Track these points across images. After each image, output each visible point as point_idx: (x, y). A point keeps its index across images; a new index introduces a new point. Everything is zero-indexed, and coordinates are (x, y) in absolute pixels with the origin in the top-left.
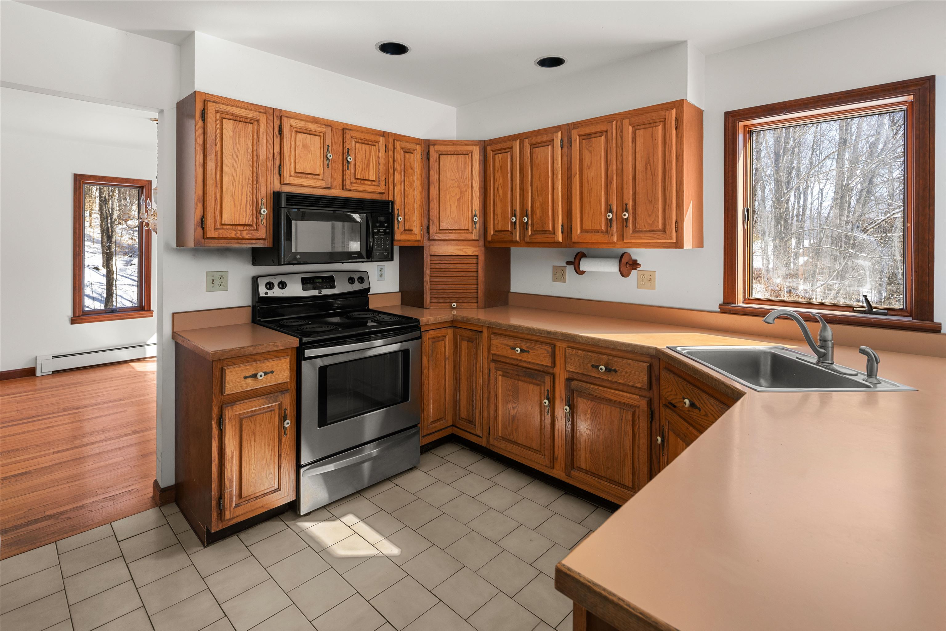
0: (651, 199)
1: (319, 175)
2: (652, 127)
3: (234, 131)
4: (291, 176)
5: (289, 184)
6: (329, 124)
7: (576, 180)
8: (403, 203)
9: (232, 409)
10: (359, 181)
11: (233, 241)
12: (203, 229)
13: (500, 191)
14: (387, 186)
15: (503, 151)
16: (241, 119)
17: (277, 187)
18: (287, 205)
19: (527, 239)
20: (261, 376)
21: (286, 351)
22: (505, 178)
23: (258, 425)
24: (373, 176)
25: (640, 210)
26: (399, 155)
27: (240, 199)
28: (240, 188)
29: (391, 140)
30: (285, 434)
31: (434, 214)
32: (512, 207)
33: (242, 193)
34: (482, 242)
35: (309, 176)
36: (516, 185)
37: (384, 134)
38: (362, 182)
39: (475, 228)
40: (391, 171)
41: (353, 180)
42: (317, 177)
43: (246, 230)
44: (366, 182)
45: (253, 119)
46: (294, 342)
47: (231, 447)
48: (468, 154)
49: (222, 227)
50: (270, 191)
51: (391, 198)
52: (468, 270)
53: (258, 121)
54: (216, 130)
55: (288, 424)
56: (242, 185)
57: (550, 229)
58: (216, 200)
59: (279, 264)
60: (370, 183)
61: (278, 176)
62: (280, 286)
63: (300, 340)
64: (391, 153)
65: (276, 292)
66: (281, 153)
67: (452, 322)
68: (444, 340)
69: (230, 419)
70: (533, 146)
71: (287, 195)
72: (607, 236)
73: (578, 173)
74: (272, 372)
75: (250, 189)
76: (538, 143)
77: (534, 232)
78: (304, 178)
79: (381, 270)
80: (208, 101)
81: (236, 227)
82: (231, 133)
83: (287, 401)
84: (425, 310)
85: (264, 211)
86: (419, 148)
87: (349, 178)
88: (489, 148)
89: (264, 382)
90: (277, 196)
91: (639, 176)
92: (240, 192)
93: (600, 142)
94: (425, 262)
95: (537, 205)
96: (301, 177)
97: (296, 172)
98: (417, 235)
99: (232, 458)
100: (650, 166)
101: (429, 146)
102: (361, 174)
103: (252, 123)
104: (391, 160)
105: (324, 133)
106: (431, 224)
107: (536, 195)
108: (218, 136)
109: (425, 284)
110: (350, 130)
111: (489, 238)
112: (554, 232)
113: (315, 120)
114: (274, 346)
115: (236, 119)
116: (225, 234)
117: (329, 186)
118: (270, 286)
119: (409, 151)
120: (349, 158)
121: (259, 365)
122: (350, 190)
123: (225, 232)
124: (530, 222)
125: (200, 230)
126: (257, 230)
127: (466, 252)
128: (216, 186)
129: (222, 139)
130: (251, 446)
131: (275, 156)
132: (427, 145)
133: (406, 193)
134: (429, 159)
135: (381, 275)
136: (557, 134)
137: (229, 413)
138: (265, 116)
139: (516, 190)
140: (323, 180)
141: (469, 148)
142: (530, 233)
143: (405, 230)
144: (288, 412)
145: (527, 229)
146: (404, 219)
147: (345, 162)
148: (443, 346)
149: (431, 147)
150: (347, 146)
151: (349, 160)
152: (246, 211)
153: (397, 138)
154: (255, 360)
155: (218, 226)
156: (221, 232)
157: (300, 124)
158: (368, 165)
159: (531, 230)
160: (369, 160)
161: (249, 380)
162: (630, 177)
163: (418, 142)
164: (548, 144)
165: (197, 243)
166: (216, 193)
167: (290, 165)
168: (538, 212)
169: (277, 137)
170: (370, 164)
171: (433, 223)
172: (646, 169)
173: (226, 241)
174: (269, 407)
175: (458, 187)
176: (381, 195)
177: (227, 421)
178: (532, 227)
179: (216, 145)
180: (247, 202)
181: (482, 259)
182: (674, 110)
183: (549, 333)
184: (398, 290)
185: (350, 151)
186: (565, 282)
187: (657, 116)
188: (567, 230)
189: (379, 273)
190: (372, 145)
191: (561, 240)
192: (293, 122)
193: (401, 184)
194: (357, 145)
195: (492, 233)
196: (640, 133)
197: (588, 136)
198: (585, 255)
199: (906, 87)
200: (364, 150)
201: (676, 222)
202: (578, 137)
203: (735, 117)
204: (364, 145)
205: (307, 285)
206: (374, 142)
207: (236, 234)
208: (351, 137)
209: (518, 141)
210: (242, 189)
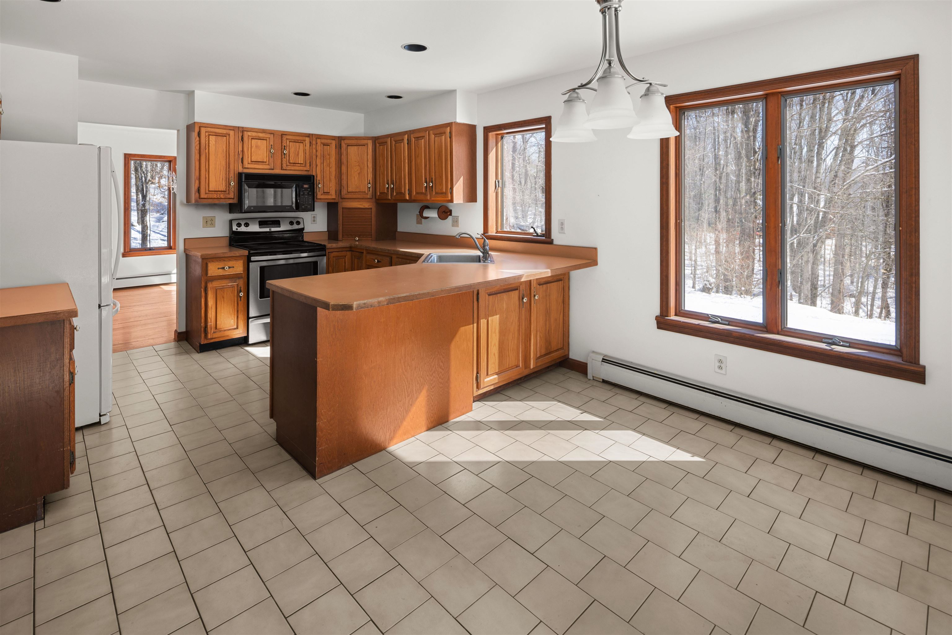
1: (266, 162)
2: (441, 136)
3: (216, 141)
4: (248, 164)
5: (248, 168)
6: (272, 133)
7: (413, 163)
8: (322, 176)
9: (212, 283)
10: (292, 164)
11: (215, 200)
12: (199, 193)
13: (382, 168)
14: (311, 167)
15: (383, 144)
16: (220, 135)
17: (241, 170)
18: (245, 180)
20: (227, 268)
21: (241, 257)
22: (384, 161)
23: (225, 293)
24: (301, 160)
25: (437, 182)
26: (319, 148)
27: (219, 178)
29: (314, 139)
30: (241, 300)
31: (344, 183)
32: (387, 179)
33: (220, 174)
34: (374, 200)
35: (260, 163)
36: (388, 165)
37: (309, 135)
38: (294, 165)
39: (370, 191)
40: (314, 157)
41: (288, 164)
42: (264, 163)
43: (223, 194)
44: (297, 165)
45: (227, 134)
46: (246, 252)
47: (211, 303)
48: (365, 146)
49: (209, 192)
50: (236, 172)
51: (314, 174)
52: (367, 217)
53: (229, 135)
54: (206, 141)
55: (241, 294)
56: (220, 170)
57: (403, 192)
58: (206, 178)
59: (242, 212)
60: (299, 165)
61: (241, 164)
62: (246, 225)
63: (249, 252)
64: (314, 146)
65: (243, 229)
66: (243, 151)
68: (344, 258)
69: (211, 288)
70: (395, 142)
71: (245, 175)
72: (425, 196)
74: (233, 267)
75: (224, 172)
76: (397, 140)
78: (256, 164)
79: (314, 217)
80: (202, 127)
81: (217, 192)
82: (213, 142)
83: (241, 283)
84: (339, 242)
85: (232, 184)
86: (334, 142)
87: (285, 162)
88: (376, 141)
89: (228, 272)
90: (240, 175)
91: (437, 163)
93: (422, 142)
94: (339, 212)
95: (398, 177)
96: (255, 164)
97: (251, 161)
98: (333, 196)
99: (212, 308)
100: (440, 157)
101: (341, 140)
102: (293, 160)
103: (226, 136)
104: (314, 151)
105: (269, 138)
106: (342, 189)
107: (397, 171)
108: (207, 145)
109: (339, 226)
110: (286, 135)
111: (377, 197)
112: (405, 195)
113: (264, 131)
114: (234, 254)
115: (216, 135)
116: (211, 196)
117: (273, 168)
118: (239, 225)
119: (327, 144)
120: (284, 151)
121: (226, 263)
122: (286, 170)
123: (211, 195)
124: (394, 188)
125: (197, 194)
126: (229, 194)
127: (364, 206)
128: (206, 171)
129: (209, 146)
130: (222, 304)
131: (240, 153)
132: (340, 139)
133: (324, 170)
134: (341, 149)
135: (314, 221)
136: (405, 136)
137: (210, 285)
138: (233, 132)
139: (389, 167)
140: (268, 165)
141: (365, 142)
143: (324, 193)
144: (242, 289)
145: (393, 191)
146: (323, 186)
147: (283, 154)
148: (344, 262)
149: (342, 141)
150: (284, 144)
151: (285, 152)
152: (222, 183)
153: (319, 137)
154: (224, 260)
155: (207, 192)
156: (208, 195)
157: (254, 134)
158: (298, 155)
159: (396, 193)
160: (298, 152)
161: (220, 270)
162: (434, 163)
163: (334, 138)
165: (196, 201)
166: (206, 175)
167: (248, 157)
168: (398, 182)
169: (240, 142)
170: (299, 154)
171: (344, 188)
172: (439, 159)
173: (212, 200)
174: (231, 285)
175: (359, 165)
176: (308, 172)
177: (209, 289)
178: (396, 190)
179: (206, 149)
180: (223, 179)
181: (374, 210)
182: (449, 128)
183: (388, 250)
184: (326, 230)
185: (286, 148)
186: (422, 224)
187: (442, 130)
188: (410, 194)
189: (313, 219)
190: (300, 142)
191: (408, 198)
192: (249, 134)
193: (321, 165)
194: (291, 143)
195: (378, 194)
196: (436, 138)
197: (417, 138)
198: (427, 207)
199: (542, 121)
200: (295, 146)
201: (451, 188)
202: (413, 139)
203: (487, 130)
204: (295, 143)
205: (262, 225)
206: (302, 140)
207: (216, 196)
208: (287, 139)
209: (389, 138)
210: (220, 172)
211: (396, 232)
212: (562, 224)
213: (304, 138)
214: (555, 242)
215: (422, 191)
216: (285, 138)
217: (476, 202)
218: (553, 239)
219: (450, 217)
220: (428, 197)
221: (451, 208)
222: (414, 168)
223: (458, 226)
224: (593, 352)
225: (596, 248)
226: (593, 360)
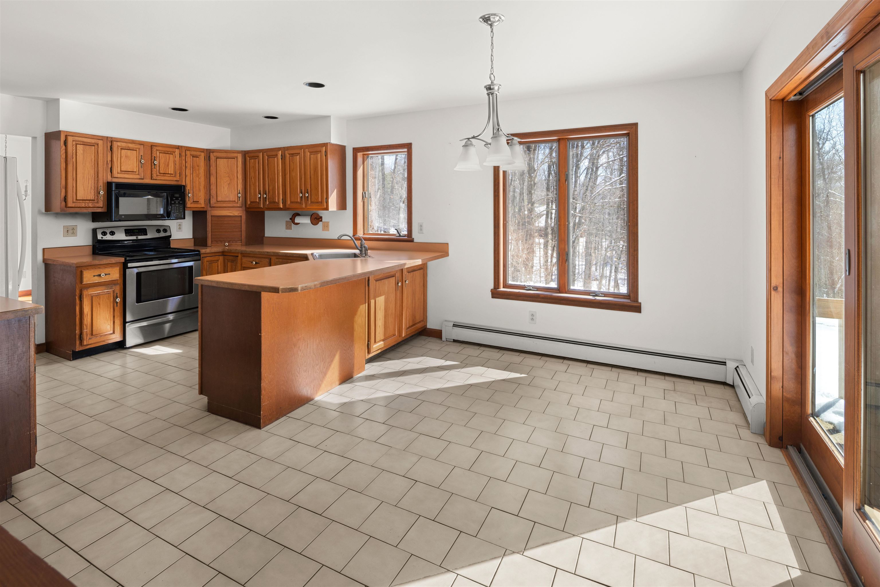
0: (316, 188)
1: (136, 172)
2: (316, 152)
3: (84, 151)
4: (118, 173)
5: (117, 178)
6: (142, 144)
7: (288, 176)
8: (192, 186)
9: (87, 291)
10: (162, 174)
11: (83, 209)
12: (66, 202)
13: (253, 179)
14: (181, 177)
15: (254, 158)
16: (88, 144)
17: (110, 179)
18: (116, 189)
19: (267, 206)
20: (103, 275)
21: (117, 264)
22: (255, 173)
23: (101, 300)
24: (171, 170)
25: (313, 193)
26: (189, 159)
27: (87, 187)
28: (87, 180)
29: (184, 150)
30: (117, 306)
31: (213, 192)
32: (259, 189)
33: (89, 183)
34: (244, 208)
35: (129, 173)
36: (260, 177)
37: (178, 147)
38: (164, 175)
39: (239, 200)
40: (184, 168)
41: (158, 174)
42: (134, 173)
43: (91, 203)
44: (167, 175)
45: (95, 143)
46: (122, 260)
47: (87, 309)
48: (234, 158)
49: (77, 201)
50: (105, 181)
51: (184, 184)
52: (236, 224)
53: (98, 144)
54: (73, 150)
55: (118, 300)
56: (89, 179)
57: (277, 201)
58: (73, 187)
59: (111, 221)
60: (169, 175)
61: (110, 173)
62: (111, 234)
63: (125, 259)
64: (183, 158)
65: (108, 237)
66: (112, 161)
67: (223, 252)
68: (217, 262)
69: (86, 296)
70: (269, 157)
71: (116, 184)
72: (301, 205)
73: (288, 173)
74: (109, 274)
75: (93, 181)
76: (272, 156)
77: (270, 203)
78: (126, 174)
79: (181, 225)
80: (68, 136)
81: (85, 201)
82: (82, 152)
83: (118, 289)
84: (208, 247)
85: (102, 193)
86: (203, 155)
87: (155, 173)
88: (247, 155)
89: (104, 278)
90: (109, 184)
91: (312, 177)
92: (87, 182)
93: (297, 158)
94: (208, 220)
95: (270, 188)
96: (124, 174)
97: (121, 171)
98: (202, 205)
99: (87, 315)
101: (210, 153)
102: (163, 170)
103: (94, 146)
104: (184, 162)
105: (139, 149)
106: (211, 198)
107: (270, 182)
108: (74, 154)
109: (208, 232)
110: (156, 146)
111: (247, 206)
112: (278, 203)
113: (133, 142)
114: (110, 261)
115: (85, 144)
117: (143, 178)
118: (104, 234)
119: (196, 156)
120: (155, 162)
121: (101, 270)
122: (156, 180)
123: (79, 204)
124: (267, 197)
125: (63, 203)
126: (98, 203)
127: (234, 214)
128: (73, 180)
129: (76, 155)
130: (98, 310)
131: (108, 163)
132: (208, 153)
133: (194, 181)
134: (210, 161)
135: (180, 228)
136: (280, 152)
137: (85, 293)
138: (102, 141)
139: (261, 179)
140: (138, 174)
141: (235, 155)
142: (268, 203)
143: (193, 202)
144: (118, 295)
145: (266, 201)
146: (193, 195)
147: (152, 163)
148: (216, 266)
149: (211, 154)
150: (154, 155)
151: (155, 163)
152: (91, 192)
153: (188, 149)
154: (99, 268)
155: (75, 201)
156: (76, 204)
157: (124, 145)
158: (168, 165)
159: (268, 202)
160: (168, 163)
161: (96, 278)
162: (309, 177)
163: (202, 151)
164: (275, 157)
165: (62, 210)
166: (73, 184)
167: (118, 167)
168: (271, 192)
169: (109, 152)
170: (169, 164)
171: (213, 197)
172: (315, 173)
173: (79, 209)
174: (107, 291)
175: (228, 176)
176: (177, 182)
177: (84, 297)
178: (269, 199)
179: (73, 158)
180: (91, 188)
181: (244, 217)
182: (325, 147)
183: (268, 252)
184: (191, 237)
185: (156, 158)
186: (291, 229)
187: (318, 149)
188: (284, 202)
189: (178, 227)
190: (170, 154)
191: (281, 207)
192: (119, 144)
193: (190, 175)
194: (161, 154)
195: (249, 203)
196: (312, 156)
197: (292, 155)
198: (298, 215)
199: (404, 146)
200: (165, 157)
201: (326, 198)
202: (288, 155)
203: (356, 151)
204: (165, 154)
205: (128, 233)
206: (172, 152)
207: (85, 205)
208: (157, 150)
209: (262, 153)
210: (89, 181)
211: (264, 238)
212: (421, 226)
213: (174, 150)
214: (415, 241)
215: (296, 201)
216: (155, 149)
217: (346, 209)
218: (414, 238)
219: (321, 223)
220: (304, 206)
221: (321, 215)
222: (289, 180)
223: (328, 230)
224: (446, 321)
225: (447, 244)
226: (446, 326)
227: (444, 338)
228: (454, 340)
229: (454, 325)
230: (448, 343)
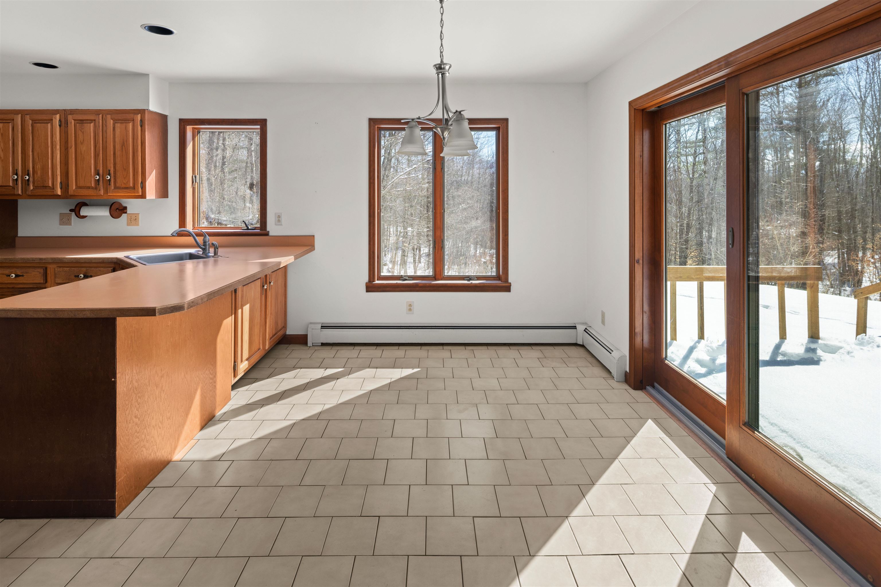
0: (125, 168)
2: (126, 123)
7: (72, 151)
15: (4, 121)
19: (29, 193)
25: (118, 174)
32: (14, 168)
36: (17, 150)
57: (50, 185)
70: (33, 122)
72: (96, 191)
73: (73, 146)
76: (39, 120)
77: (35, 187)
91: (118, 153)
93: (90, 127)
95: (37, 167)
100: (125, 147)
107: (37, 159)
112: (53, 188)
124: (31, 179)
136: (55, 116)
139: (18, 153)
142: (32, 188)
145: (28, 185)
159: (33, 186)
162: (112, 153)
164: (48, 122)
168: (39, 173)
172: (122, 149)
178: (34, 183)
182: (140, 115)
183: (41, 259)
186: (70, 225)
187: (129, 116)
188: (65, 186)
191: (59, 193)
196: (118, 125)
197: (83, 121)
198: (85, 204)
199: (256, 120)
201: (142, 183)
202: (75, 121)
203: (184, 122)
209: (20, 115)
211: (17, 238)
212: (279, 217)
214: (271, 234)
215: (88, 185)
217: (168, 197)
218: (269, 231)
219: (124, 216)
221: (125, 205)
222: (74, 156)
223: (138, 225)
224: (311, 323)
225: (314, 236)
226: (312, 329)
227: (310, 343)
228: (322, 343)
229: (322, 326)
230: (316, 348)
